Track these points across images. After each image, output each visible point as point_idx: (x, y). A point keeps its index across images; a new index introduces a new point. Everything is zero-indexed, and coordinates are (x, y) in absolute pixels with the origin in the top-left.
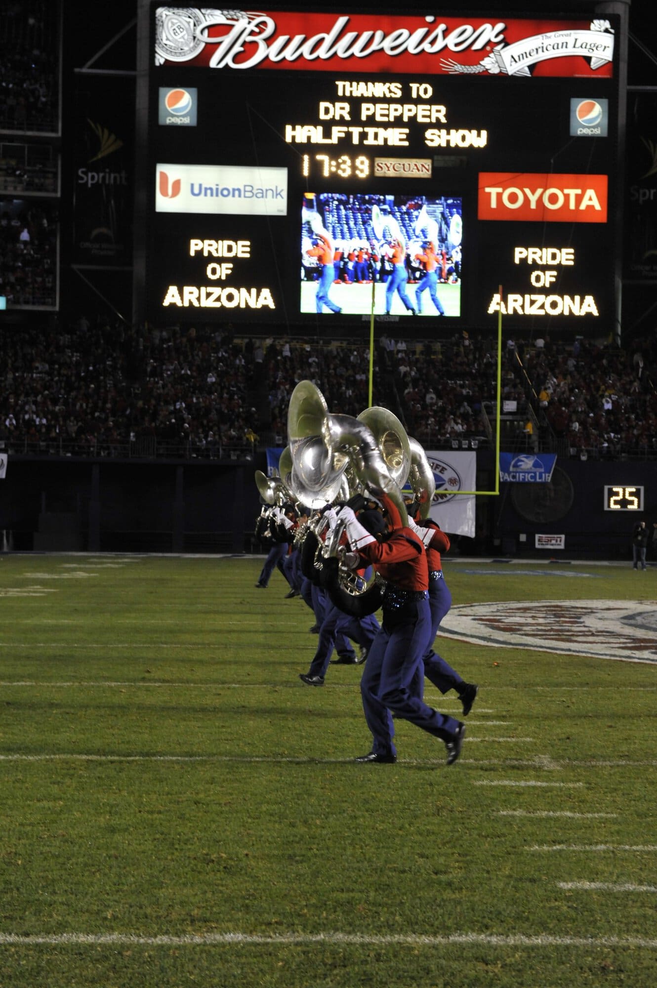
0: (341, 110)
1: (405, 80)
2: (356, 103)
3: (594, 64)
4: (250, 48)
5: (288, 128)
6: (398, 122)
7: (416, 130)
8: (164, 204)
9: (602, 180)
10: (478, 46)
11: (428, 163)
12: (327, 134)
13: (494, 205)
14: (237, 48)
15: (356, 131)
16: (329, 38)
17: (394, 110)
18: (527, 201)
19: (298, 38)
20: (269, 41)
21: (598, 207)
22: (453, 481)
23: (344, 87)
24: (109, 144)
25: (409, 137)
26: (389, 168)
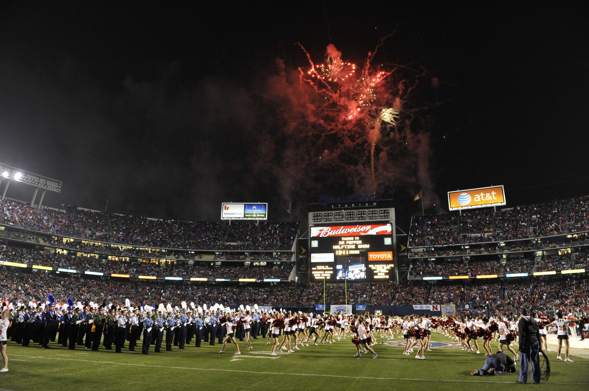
0: (343, 243)
1: (354, 236)
2: (345, 241)
3: (388, 232)
4: (327, 233)
5: (334, 246)
6: (353, 244)
7: (356, 245)
8: (313, 261)
9: (391, 252)
10: (366, 230)
11: (359, 251)
12: (341, 247)
13: (371, 258)
14: (325, 233)
15: (346, 246)
16: (340, 230)
17: (352, 242)
18: (377, 257)
19: (335, 231)
20: (330, 232)
21: (391, 257)
22: (348, 311)
23: (343, 239)
24: (304, 251)
25: (355, 247)
26: (352, 252)
